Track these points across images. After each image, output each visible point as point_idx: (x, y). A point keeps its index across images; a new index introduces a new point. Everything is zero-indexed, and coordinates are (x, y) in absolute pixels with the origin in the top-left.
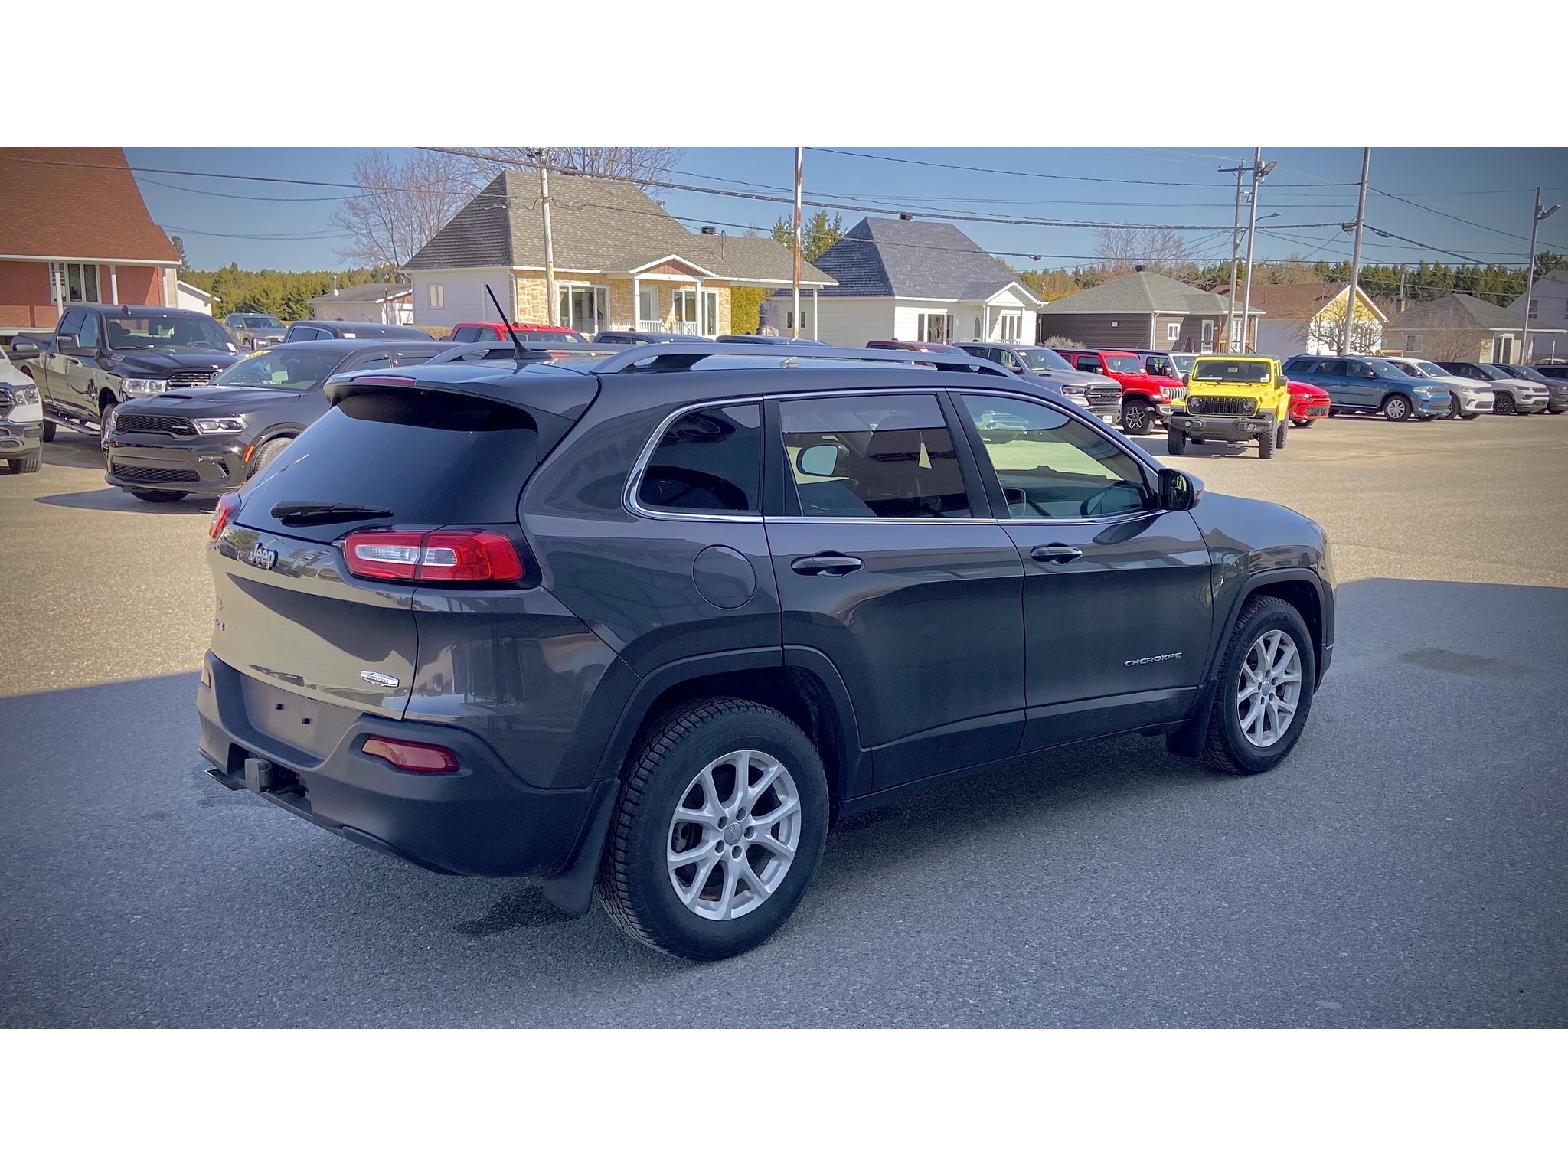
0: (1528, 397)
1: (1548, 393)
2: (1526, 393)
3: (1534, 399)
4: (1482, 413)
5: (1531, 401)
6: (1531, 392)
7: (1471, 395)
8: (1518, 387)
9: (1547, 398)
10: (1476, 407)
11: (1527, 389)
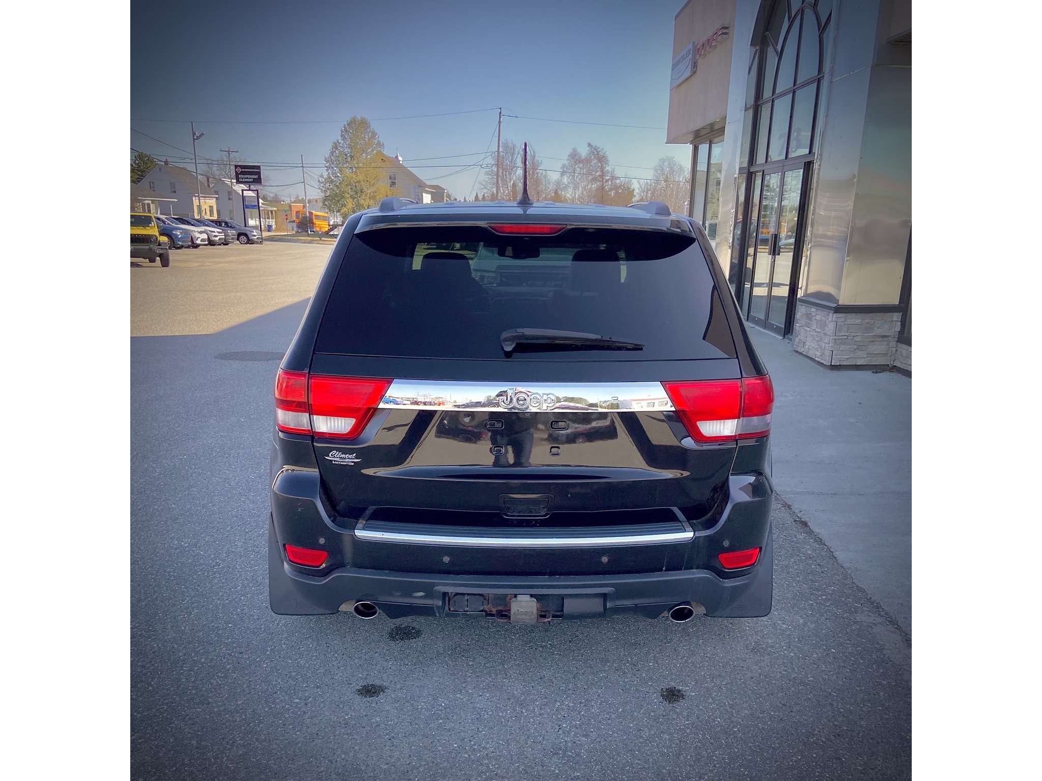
0: (216, 236)
1: (223, 234)
2: (214, 234)
3: (219, 237)
4: (202, 245)
5: (217, 239)
6: (217, 234)
7: (198, 235)
8: (210, 231)
9: (224, 237)
10: (201, 241)
11: (214, 232)
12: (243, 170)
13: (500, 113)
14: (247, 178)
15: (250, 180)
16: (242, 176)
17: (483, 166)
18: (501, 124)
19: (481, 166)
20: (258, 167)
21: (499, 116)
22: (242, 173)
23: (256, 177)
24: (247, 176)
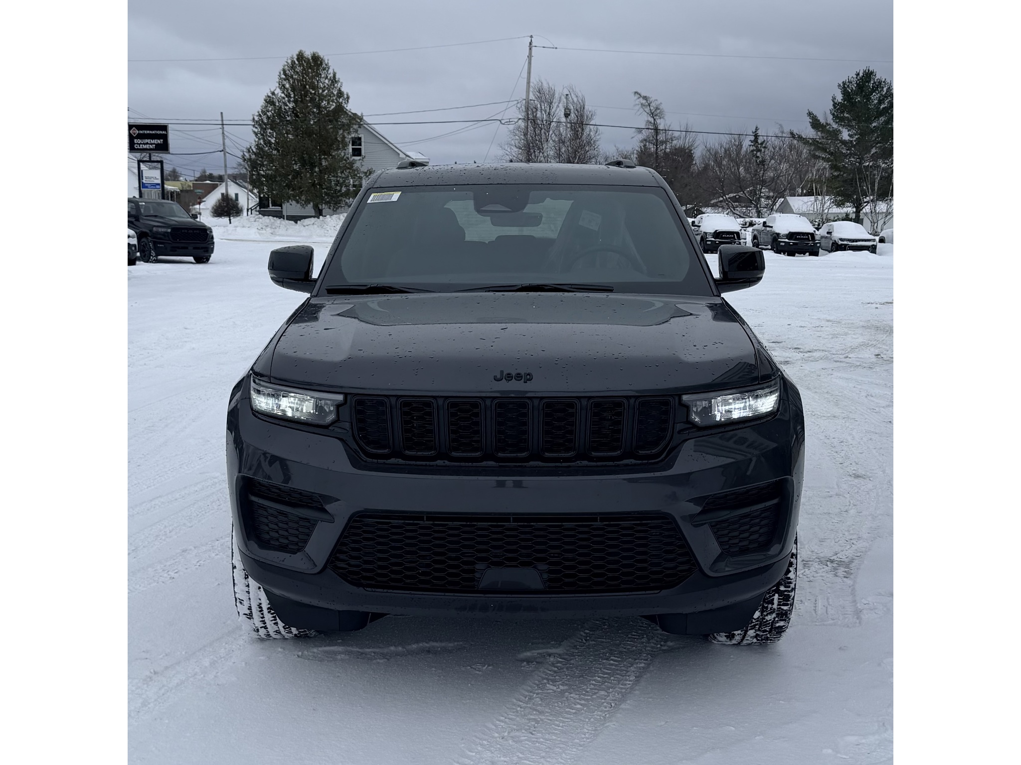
12: (141, 132)
13: (530, 44)
14: (147, 143)
15: (151, 147)
16: (139, 141)
17: (503, 122)
18: (533, 58)
19: (500, 121)
20: (164, 128)
21: (528, 48)
22: (140, 136)
23: (160, 141)
24: (146, 141)
